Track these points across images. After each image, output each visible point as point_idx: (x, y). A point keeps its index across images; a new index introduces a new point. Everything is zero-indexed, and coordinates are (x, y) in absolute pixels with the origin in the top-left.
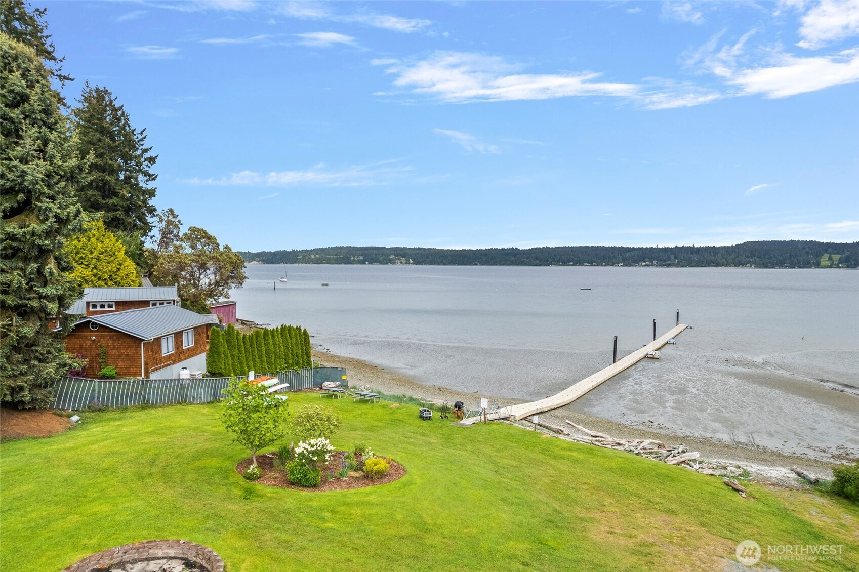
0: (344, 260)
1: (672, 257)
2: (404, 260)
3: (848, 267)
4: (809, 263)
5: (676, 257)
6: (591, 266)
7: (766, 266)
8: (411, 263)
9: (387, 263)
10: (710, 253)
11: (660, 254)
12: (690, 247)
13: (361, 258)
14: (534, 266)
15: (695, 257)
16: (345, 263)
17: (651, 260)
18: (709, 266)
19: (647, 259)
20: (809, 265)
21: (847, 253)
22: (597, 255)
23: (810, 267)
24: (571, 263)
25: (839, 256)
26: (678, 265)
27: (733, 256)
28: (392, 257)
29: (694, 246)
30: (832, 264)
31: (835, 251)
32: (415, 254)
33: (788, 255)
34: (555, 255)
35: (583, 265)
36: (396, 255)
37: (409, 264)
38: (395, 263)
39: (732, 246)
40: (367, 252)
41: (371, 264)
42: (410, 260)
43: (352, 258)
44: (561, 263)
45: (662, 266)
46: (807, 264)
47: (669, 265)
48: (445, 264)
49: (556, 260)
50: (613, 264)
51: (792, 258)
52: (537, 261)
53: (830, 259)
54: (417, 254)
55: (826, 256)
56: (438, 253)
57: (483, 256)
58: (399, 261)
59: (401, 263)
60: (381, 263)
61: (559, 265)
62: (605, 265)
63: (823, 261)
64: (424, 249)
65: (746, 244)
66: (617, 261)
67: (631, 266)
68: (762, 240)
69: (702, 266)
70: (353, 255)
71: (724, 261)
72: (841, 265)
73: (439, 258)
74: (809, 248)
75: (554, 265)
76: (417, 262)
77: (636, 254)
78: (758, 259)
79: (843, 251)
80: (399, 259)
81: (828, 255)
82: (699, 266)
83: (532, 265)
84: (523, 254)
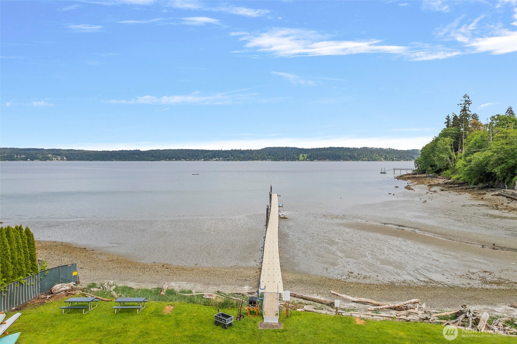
0: (8, 158)
1: (230, 155)
2: (59, 158)
3: (311, 160)
4: (295, 158)
5: (232, 156)
6: (186, 160)
7: (276, 160)
8: (65, 160)
9: (45, 160)
10: (249, 153)
11: (224, 154)
12: (239, 150)
13: (24, 156)
14: (151, 161)
15: (241, 155)
16: (9, 160)
17: (219, 157)
18: (249, 160)
19: (217, 157)
20: (294, 160)
21: (310, 154)
22: (188, 155)
23: (295, 161)
24: (174, 159)
25: (306, 155)
26: (233, 160)
27: (260, 155)
28: (49, 155)
29: (241, 150)
30: (304, 159)
31: (305, 153)
32: (68, 154)
33: (285, 154)
34: (164, 154)
35: (181, 160)
36: (53, 154)
37: (63, 160)
38: (52, 159)
39: (259, 150)
40: (28, 152)
41: (33, 160)
42: (64, 157)
43: (15, 156)
44: (168, 159)
45: (225, 160)
46: (293, 159)
47: (228, 160)
48: (90, 160)
49: (164, 157)
50: (198, 160)
51: (287, 156)
52: (153, 158)
53: (303, 156)
54: (70, 153)
55: (301, 155)
56: (85, 153)
57: (117, 155)
58: (55, 159)
59: (57, 159)
60: (41, 160)
61: (167, 160)
62: (194, 160)
63: (300, 157)
64: (75, 150)
65: (266, 148)
66: (200, 158)
67: (208, 160)
68: (273, 147)
69: (246, 160)
70: (16, 154)
71: (256, 157)
72: (307, 159)
73: (86, 156)
74: (294, 151)
75: (164, 160)
76: (69, 159)
77: (211, 153)
78: (272, 156)
79: (308, 152)
80: (55, 157)
81: (302, 154)
82: (244, 160)
83: (150, 161)
84: (144, 154)
